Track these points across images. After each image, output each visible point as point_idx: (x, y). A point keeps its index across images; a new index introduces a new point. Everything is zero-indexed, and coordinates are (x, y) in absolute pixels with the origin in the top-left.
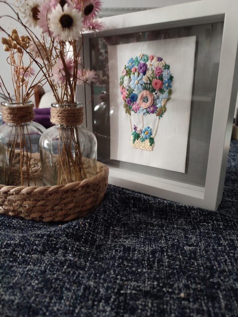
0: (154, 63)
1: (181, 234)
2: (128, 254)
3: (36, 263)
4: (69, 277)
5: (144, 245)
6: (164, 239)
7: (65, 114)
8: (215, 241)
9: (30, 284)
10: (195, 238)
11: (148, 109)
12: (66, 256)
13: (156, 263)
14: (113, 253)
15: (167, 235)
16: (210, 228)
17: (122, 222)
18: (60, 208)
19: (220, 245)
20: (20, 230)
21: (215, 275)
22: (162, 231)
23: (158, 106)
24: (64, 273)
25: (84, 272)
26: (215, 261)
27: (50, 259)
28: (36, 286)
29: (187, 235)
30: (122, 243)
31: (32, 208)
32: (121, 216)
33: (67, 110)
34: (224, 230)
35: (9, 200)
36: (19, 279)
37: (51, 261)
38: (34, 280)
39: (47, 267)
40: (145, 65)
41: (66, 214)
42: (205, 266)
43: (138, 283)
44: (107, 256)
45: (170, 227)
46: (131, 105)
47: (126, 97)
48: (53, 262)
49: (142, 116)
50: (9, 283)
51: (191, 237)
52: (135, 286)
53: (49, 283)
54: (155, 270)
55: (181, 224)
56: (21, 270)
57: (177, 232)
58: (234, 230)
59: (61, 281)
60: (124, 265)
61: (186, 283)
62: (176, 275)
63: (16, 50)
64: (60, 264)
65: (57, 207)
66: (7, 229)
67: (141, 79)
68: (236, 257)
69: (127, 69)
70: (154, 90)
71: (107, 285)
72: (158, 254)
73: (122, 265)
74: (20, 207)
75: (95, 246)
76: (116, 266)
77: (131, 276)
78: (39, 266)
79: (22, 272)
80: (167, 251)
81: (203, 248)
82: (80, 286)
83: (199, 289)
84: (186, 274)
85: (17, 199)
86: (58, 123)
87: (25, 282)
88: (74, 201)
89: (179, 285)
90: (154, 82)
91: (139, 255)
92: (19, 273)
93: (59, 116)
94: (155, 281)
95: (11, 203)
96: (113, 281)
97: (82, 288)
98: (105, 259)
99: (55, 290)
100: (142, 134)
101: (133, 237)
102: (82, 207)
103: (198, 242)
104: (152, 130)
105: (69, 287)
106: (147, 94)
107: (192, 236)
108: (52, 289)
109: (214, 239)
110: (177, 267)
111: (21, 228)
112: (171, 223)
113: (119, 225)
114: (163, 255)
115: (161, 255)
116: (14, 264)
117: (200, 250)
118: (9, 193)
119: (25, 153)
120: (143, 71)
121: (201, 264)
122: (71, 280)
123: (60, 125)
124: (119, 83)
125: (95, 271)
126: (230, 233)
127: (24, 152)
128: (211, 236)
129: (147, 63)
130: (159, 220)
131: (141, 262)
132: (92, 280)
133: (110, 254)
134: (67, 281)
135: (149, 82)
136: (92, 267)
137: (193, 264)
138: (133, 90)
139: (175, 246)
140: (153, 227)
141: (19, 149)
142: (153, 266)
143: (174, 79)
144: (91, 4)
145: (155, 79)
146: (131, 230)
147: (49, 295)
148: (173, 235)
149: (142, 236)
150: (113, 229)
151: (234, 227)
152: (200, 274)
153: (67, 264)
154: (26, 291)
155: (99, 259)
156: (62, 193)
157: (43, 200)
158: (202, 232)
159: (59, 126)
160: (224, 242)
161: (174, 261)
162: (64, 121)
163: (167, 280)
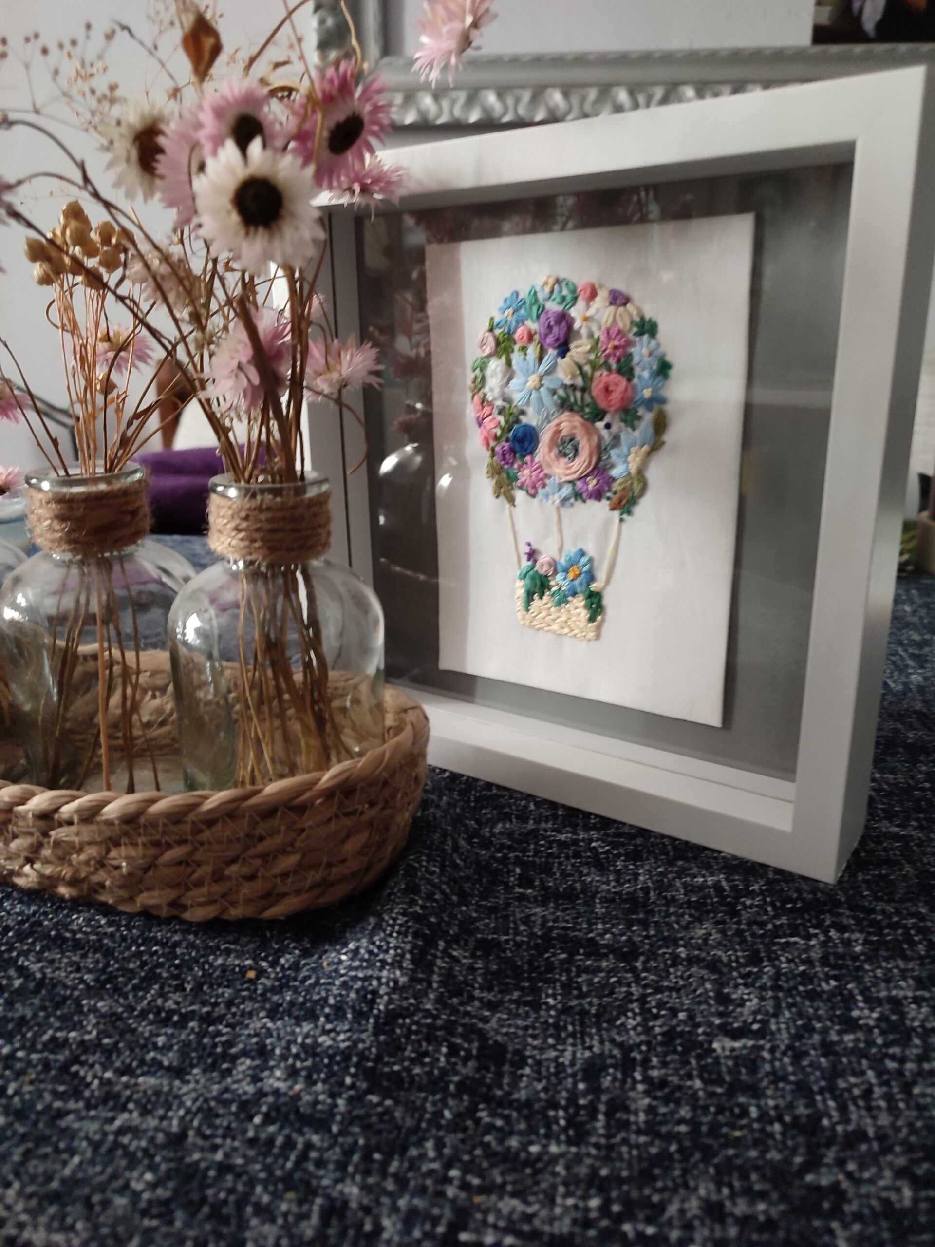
0: (598, 310)
1: (703, 984)
2: (494, 1073)
3: (149, 1107)
4: (269, 1160)
5: (558, 1038)
6: (637, 1010)
7: (261, 521)
8: (833, 1008)
9: (126, 1186)
10: (756, 1001)
11: (579, 484)
12: (261, 1080)
13: (601, 1117)
14: (438, 1060)
15: (649, 991)
16: (816, 954)
17: (479, 936)
18: (246, 870)
19: (851, 1025)
20: (98, 956)
21: (824, 1156)
22: (629, 975)
23: (614, 473)
24: (252, 1142)
25: (327, 1137)
26: (828, 1095)
27: (204, 1091)
28: (146, 1196)
29: (726, 991)
30: (474, 1021)
31: (140, 873)
32: (474, 915)
33: (268, 509)
34: (869, 960)
35: (57, 844)
36: (84, 1166)
37: (206, 1101)
38: (140, 1169)
39: (191, 1121)
40: (563, 318)
41: (268, 895)
42: (787, 1119)
43: (527, 1203)
44: (417, 1070)
45: (660, 958)
46: (516, 466)
47: (496, 438)
48: (213, 1104)
49: (558, 509)
50: (49, 1179)
51: (742, 999)
52: (515, 1217)
53: (195, 1184)
54: (597, 1146)
55: (706, 940)
56: (94, 1127)
57: (690, 976)
58: (906, 959)
59: (238, 1176)
60: (478, 1121)
61: (714, 1197)
62: (677, 1165)
63: (79, 278)
64: (238, 1108)
65: (233, 869)
66: (49, 950)
67: (550, 371)
68: (907, 1073)
69: (497, 332)
70: (599, 414)
71: (410, 1202)
72: (609, 1078)
73: (469, 1123)
74: (97, 869)
75: (371, 1020)
76: (449, 1121)
77: (502, 1174)
78: (163, 1118)
79: (97, 1137)
80: (646, 1064)
81: (786, 1042)
82: (310, 1197)
83: (761, 1218)
84: (715, 1155)
85: (86, 839)
86: (237, 556)
87: (103, 1178)
88: (297, 844)
89: (686, 1205)
90: (600, 382)
91: (535, 1084)
92: (87, 1138)
93: (237, 529)
94: (593, 1191)
95: (64, 851)
96: (431, 1190)
97: (316, 1208)
98: (406, 1085)
99: (217, 1215)
100: (559, 577)
101: (518, 1003)
102: (330, 865)
103: (766, 1018)
104: (596, 563)
105: (269, 1204)
106: (574, 427)
107: (747, 991)
108: (206, 1210)
109: (829, 1000)
110: (683, 1128)
111: (102, 945)
112: (664, 939)
113: (466, 943)
114: (629, 1081)
115: (624, 1082)
116: (72, 1105)
117: (772, 1050)
118: (56, 816)
119: (116, 653)
120: (557, 340)
121: (772, 1113)
122: (279, 1173)
123: (245, 562)
124: (469, 382)
125: (367, 1139)
126: (890, 975)
127: (113, 650)
128: (818, 989)
129: (573, 312)
130: (621, 927)
131: (543, 1111)
132: (353, 1177)
133: (427, 1060)
134: (262, 1175)
135: (579, 382)
136: (358, 1117)
137: (745, 1113)
138: (523, 413)
139: (679, 1041)
140: (595, 960)
141: (95, 641)
142: (588, 1127)
143: (672, 373)
144: (354, 114)
145: (605, 373)
146: (509, 973)
147: (191, 1233)
148: (670, 989)
149: (551, 1001)
150: (446, 953)
151: (905, 946)
152: (769, 1156)
153: (264, 1109)
154: (110, 1212)
155: (385, 1084)
156: (251, 816)
157: (182, 842)
158: (785, 974)
159: (241, 564)
160: (866, 1012)
161: (672, 1105)
162: (259, 548)
163: (640, 1189)
